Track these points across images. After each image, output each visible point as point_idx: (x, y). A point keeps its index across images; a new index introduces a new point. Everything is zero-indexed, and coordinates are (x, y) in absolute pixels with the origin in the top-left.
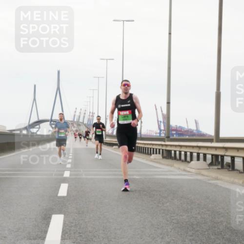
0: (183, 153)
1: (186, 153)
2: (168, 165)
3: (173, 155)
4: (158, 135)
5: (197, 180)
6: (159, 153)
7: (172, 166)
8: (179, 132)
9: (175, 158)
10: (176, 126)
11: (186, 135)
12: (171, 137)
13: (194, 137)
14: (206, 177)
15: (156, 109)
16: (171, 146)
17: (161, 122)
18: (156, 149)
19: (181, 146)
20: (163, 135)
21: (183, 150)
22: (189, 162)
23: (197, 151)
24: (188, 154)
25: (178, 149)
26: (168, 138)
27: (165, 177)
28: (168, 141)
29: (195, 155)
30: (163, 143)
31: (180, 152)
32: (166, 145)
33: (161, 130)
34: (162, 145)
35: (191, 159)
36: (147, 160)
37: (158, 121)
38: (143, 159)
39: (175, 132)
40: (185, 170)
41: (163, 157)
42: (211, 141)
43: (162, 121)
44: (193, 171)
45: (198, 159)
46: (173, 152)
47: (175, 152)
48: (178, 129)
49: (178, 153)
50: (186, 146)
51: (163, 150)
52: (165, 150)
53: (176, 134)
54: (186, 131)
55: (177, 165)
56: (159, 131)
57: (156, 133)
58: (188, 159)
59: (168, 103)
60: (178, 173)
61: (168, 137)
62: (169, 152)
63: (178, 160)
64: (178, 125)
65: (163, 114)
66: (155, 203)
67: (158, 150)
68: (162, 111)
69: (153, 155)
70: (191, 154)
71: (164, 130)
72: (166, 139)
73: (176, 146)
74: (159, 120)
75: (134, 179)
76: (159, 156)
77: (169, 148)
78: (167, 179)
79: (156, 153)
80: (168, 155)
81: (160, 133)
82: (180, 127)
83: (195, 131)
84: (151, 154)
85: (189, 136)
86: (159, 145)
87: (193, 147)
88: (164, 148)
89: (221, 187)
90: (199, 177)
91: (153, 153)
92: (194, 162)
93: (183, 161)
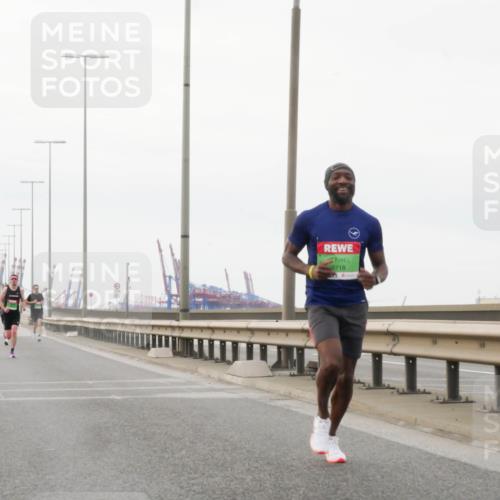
0: (217, 344)
1: (223, 343)
2: (184, 370)
3: (196, 349)
4: (165, 305)
5: (246, 400)
6: (167, 345)
7: (193, 372)
8: (211, 300)
9: (201, 355)
10: (204, 286)
11: (226, 306)
12: (193, 311)
13: (244, 310)
14: (266, 394)
15: (160, 250)
16: (192, 328)
17: (170, 277)
18: (160, 337)
19: (213, 329)
20: (175, 306)
21: (218, 336)
22: (229, 363)
23: (247, 340)
24: (229, 345)
25: (205, 335)
26: (186, 312)
27: (179, 395)
28: (186, 318)
29: (243, 347)
30: (174, 323)
31: (211, 342)
32: (182, 328)
33: (170, 296)
34: (173, 328)
35: (235, 357)
36: (140, 360)
37: (165, 276)
38: (132, 358)
39: (201, 300)
40: (221, 381)
41: (176, 353)
42: (276, 316)
43: (173, 276)
44: (240, 381)
45: (250, 356)
46: (196, 342)
47: (201, 341)
48: (208, 293)
49: (206, 343)
50: (224, 330)
51: (174, 338)
52: (179, 338)
53: (204, 303)
54: (224, 297)
55: (205, 369)
56: (166, 298)
57: (160, 303)
58: (229, 355)
59: (185, 236)
60: (207, 386)
61: (185, 310)
62: (188, 341)
63: (206, 359)
64: (208, 284)
65: (175, 260)
66: (155, 452)
67: (170, 339)
68: (173, 255)
69: (153, 349)
70: (235, 344)
71: (177, 296)
72: (181, 315)
73: (202, 329)
74: (167, 274)
75: (112, 400)
76: (167, 352)
77: (186, 334)
78: (183, 400)
79: (160, 345)
80: (185, 348)
81: (169, 303)
82: (212, 287)
83: (244, 297)
84: (148, 348)
85: (232, 307)
86: (166, 327)
87: (239, 330)
88: (177, 334)
89: (297, 413)
90: (252, 395)
91: (154, 346)
92: (242, 363)
93: (217, 361)
